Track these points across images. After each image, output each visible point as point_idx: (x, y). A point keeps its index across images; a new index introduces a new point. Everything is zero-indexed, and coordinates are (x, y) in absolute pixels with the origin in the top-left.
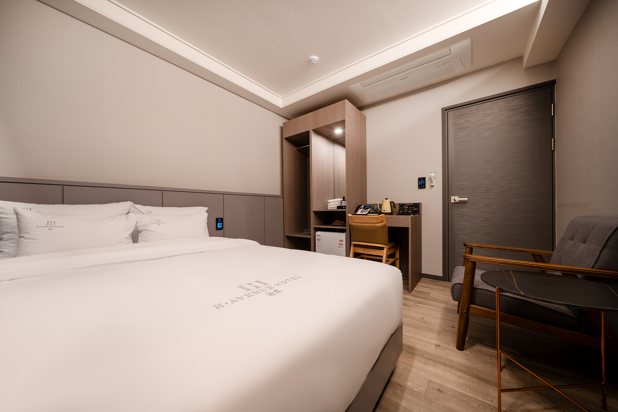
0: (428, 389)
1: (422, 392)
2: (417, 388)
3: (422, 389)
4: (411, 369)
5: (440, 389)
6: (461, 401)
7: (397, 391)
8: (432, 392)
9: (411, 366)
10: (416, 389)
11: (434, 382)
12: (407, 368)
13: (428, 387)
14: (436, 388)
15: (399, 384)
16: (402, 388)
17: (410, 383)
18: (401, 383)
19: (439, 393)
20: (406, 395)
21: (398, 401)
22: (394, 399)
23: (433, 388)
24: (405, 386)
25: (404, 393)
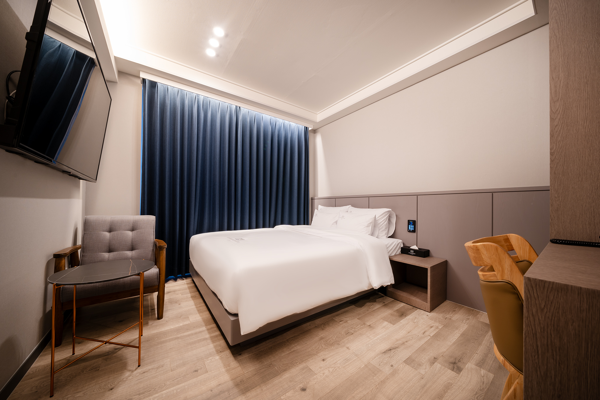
0: (204, 365)
1: (206, 360)
2: (211, 360)
3: (208, 362)
4: (226, 369)
5: (196, 373)
6: (178, 377)
7: (219, 348)
8: (200, 366)
9: (228, 371)
10: (211, 358)
11: (203, 374)
12: (228, 367)
13: (205, 367)
14: (199, 371)
15: (222, 352)
16: (219, 352)
17: (217, 358)
18: (222, 354)
19: (195, 369)
20: (214, 350)
21: (215, 344)
22: (218, 343)
23: (201, 368)
24: (219, 354)
25: (216, 350)
